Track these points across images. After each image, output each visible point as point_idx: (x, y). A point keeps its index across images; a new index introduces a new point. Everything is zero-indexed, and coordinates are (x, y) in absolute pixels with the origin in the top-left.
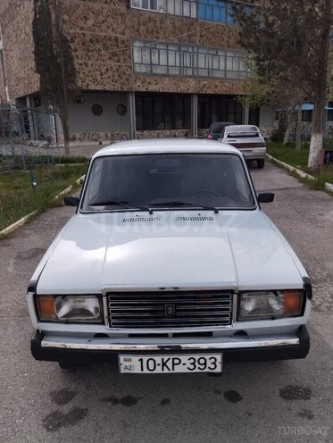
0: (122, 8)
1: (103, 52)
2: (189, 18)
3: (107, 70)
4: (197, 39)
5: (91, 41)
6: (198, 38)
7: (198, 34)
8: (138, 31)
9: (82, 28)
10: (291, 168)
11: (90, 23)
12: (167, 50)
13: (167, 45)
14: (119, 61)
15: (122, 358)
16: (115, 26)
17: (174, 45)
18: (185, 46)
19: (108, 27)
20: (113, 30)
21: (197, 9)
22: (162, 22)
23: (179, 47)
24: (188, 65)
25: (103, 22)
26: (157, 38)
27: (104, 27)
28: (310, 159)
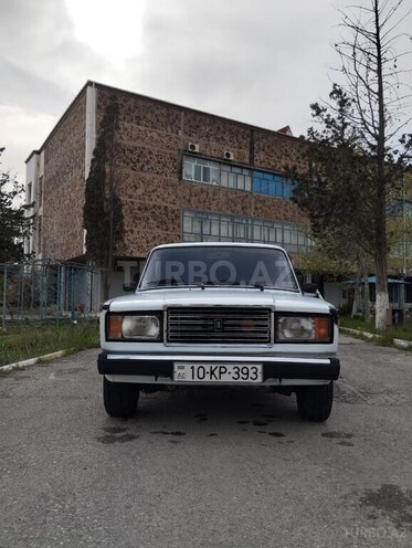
0: (175, 179)
1: (151, 221)
2: (244, 191)
3: (154, 238)
4: (251, 212)
5: (139, 209)
6: (253, 210)
7: (253, 206)
8: (189, 201)
9: (130, 197)
10: (358, 332)
11: (140, 191)
12: (220, 221)
13: (220, 216)
14: (167, 230)
15: (176, 365)
16: (166, 195)
17: (227, 216)
18: (238, 217)
19: (158, 197)
20: (163, 199)
21: (252, 182)
22: (214, 194)
23: (232, 218)
24: (242, 236)
25: (154, 191)
26: (209, 209)
27: (153, 196)
28: (377, 320)
